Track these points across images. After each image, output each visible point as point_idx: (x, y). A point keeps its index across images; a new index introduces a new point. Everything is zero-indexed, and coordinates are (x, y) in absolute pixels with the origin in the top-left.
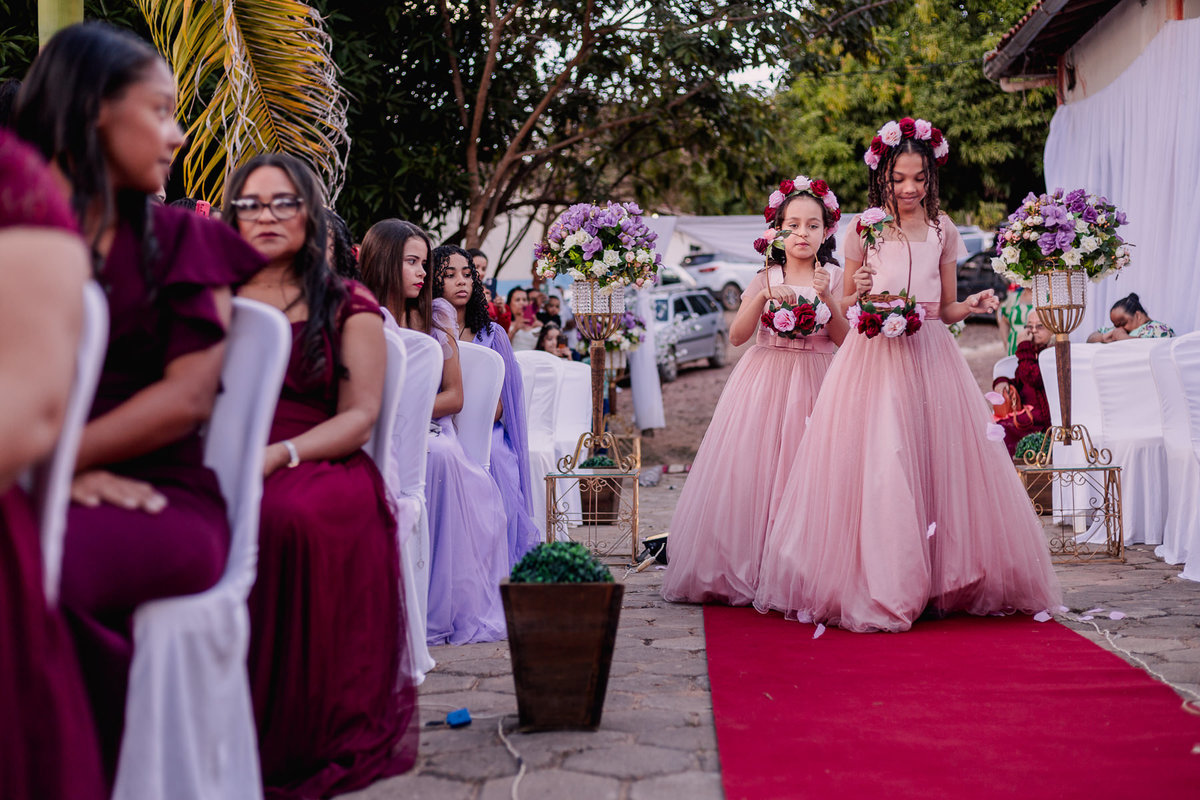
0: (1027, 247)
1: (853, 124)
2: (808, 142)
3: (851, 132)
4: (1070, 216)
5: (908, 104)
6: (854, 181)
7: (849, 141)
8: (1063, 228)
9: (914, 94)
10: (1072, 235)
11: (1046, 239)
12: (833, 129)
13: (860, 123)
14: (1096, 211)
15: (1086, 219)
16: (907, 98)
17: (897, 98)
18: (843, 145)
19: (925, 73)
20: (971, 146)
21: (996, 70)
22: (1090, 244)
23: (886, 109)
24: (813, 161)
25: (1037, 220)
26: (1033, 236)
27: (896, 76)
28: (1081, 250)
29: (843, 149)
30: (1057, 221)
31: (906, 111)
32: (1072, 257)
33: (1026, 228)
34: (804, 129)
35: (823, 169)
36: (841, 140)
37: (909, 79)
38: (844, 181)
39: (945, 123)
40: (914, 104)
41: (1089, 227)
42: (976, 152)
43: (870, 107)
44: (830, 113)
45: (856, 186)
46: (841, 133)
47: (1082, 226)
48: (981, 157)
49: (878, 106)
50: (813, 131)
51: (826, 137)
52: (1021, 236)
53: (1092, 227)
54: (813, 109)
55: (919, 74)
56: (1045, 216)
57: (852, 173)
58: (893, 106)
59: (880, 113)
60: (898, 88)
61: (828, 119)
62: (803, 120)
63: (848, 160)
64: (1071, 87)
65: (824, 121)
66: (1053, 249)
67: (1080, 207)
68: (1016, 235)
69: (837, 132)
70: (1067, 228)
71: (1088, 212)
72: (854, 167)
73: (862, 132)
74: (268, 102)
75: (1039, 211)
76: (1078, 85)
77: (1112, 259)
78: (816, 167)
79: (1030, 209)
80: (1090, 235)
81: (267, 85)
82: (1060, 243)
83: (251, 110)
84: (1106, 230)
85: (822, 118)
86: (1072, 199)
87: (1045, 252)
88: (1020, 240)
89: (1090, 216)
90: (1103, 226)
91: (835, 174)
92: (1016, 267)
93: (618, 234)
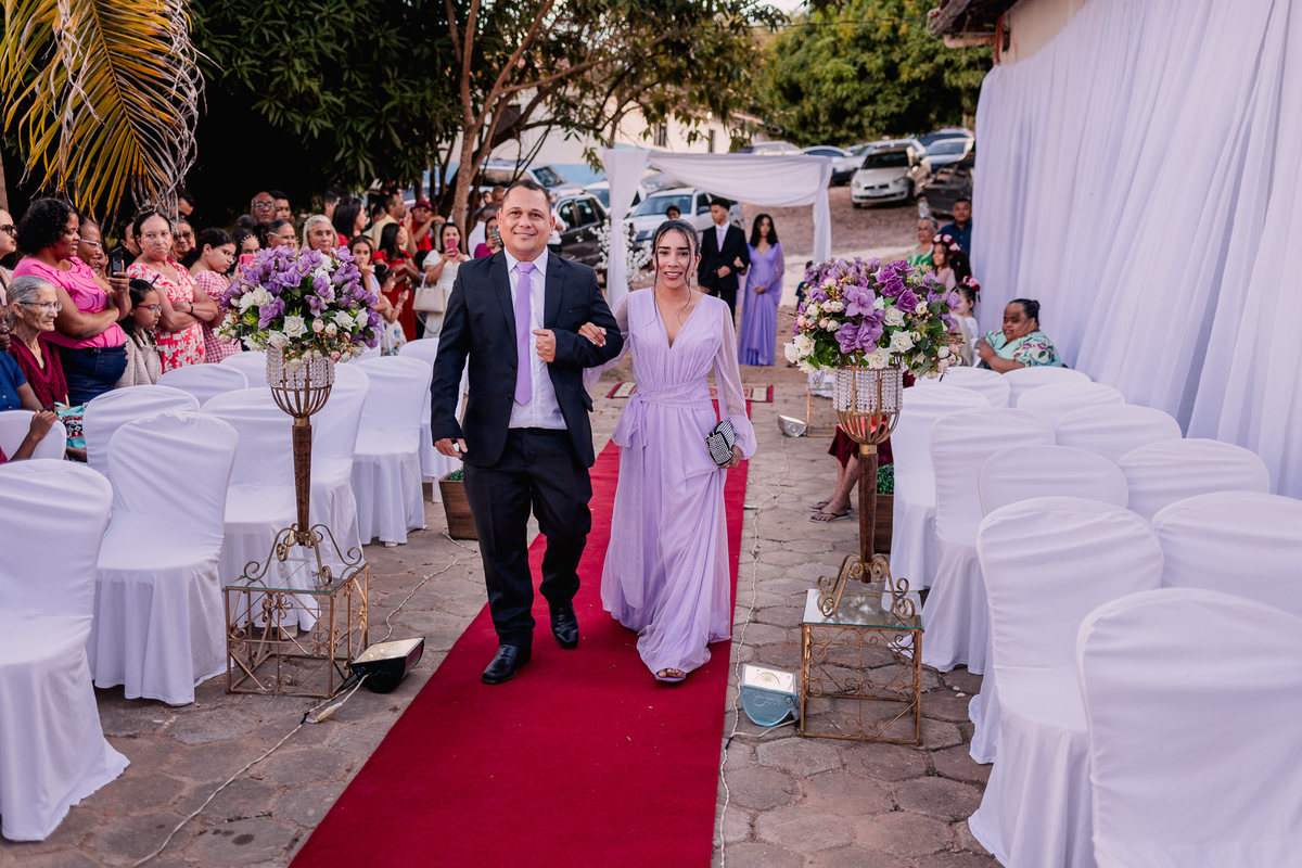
0: (824, 339)
1: (859, 50)
2: (821, 63)
3: (857, 56)
4: (879, 303)
5: (903, 35)
6: (857, 98)
7: (855, 64)
8: (867, 320)
9: (909, 26)
10: (879, 330)
11: (847, 332)
12: (843, 53)
13: (864, 49)
14: (915, 296)
15: (901, 307)
16: (903, 29)
17: (895, 29)
18: (850, 67)
19: (919, 8)
20: (952, 72)
21: (939, 26)
22: (902, 341)
23: (884, 38)
24: (825, 80)
25: (836, 306)
26: (832, 325)
27: (895, 10)
28: (891, 349)
29: (849, 70)
30: (861, 310)
31: (902, 40)
32: (878, 358)
33: (823, 314)
34: (820, 52)
35: (832, 87)
36: (848, 63)
37: (906, 13)
38: (848, 97)
39: (932, 52)
40: (908, 34)
41: (905, 318)
42: (957, 78)
43: (872, 36)
44: (840, 40)
45: (858, 101)
46: (848, 57)
47: (895, 316)
48: (960, 83)
49: (878, 36)
50: (826, 53)
51: (836, 60)
52: (818, 321)
53: (910, 317)
54: (828, 35)
55: (914, 10)
56: (847, 302)
57: (855, 91)
58: (891, 35)
59: (880, 42)
60: (897, 21)
61: (839, 45)
62: (819, 44)
63: (853, 79)
64: (1006, 48)
65: (836, 46)
66: (853, 348)
67: (896, 288)
68: (810, 322)
69: (845, 56)
70: (874, 320)
71: (904, 298)
72: (856, 85)
73: (865, 57)
74: (114, 66)
75: (842, 291)
76: (1012, 48)
77: (933, 359)
78: (827, 84)
79: (830, 288)
80: (904, 329)
81: (113, 47)
82: (861, 342)
83: (94, 75)
84: (929, 320)
85: (834, 43)
86: (886, 276)
87: (843, 349)
88: (815, 329)
89: (906, 304)
90: (923, 317)
91: (842, 91)
92: (811, 361)
93: (303, 295)
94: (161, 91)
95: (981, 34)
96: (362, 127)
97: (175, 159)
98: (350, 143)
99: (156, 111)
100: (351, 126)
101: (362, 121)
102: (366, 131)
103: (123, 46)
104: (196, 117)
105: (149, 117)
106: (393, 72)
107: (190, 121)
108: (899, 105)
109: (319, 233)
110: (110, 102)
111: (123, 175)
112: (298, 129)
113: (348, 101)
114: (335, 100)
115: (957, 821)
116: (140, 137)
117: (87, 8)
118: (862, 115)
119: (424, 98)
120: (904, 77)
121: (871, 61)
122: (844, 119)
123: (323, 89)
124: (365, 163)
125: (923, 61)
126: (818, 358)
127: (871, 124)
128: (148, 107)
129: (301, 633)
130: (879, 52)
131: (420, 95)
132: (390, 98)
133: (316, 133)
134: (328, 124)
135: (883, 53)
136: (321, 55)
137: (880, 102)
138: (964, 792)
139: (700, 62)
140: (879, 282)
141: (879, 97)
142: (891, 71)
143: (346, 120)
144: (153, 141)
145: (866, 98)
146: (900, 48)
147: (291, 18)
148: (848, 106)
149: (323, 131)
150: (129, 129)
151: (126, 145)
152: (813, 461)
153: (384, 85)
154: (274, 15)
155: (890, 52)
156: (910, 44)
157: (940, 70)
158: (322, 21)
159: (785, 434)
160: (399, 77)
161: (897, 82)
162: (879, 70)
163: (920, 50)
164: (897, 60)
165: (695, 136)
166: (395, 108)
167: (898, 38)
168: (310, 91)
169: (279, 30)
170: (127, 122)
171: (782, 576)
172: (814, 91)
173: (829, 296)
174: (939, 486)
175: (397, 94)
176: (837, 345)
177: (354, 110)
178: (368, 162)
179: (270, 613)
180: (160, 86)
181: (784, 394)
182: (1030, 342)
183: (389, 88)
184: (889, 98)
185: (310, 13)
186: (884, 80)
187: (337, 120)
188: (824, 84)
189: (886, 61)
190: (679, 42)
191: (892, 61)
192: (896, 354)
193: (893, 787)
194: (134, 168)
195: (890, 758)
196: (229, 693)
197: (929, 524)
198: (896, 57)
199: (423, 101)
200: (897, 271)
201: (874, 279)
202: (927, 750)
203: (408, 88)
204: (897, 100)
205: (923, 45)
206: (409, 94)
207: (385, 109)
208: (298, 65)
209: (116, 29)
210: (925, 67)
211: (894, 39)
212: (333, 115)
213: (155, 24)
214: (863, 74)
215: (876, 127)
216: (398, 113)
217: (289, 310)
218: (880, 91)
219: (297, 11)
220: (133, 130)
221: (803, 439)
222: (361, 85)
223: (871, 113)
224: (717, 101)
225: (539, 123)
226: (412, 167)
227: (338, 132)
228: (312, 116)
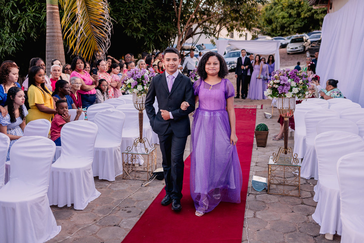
0: (274, 90)
1: (289, 9)
2: (278, 13)
3: (288, 11)
4: (289, 80)
5: (302, 4)
6: (288, 23)
7: (288, 13)
8: (286, 85)
10: (289, 88)
11: (280, 88)
12: (284, 10)
13: (291, 9)
14: (299, 78)
15: (295, 81)
20: (317, 15)
21: (311, 3)
22: (295, 90)
23: (297, 5)
24: (279, 18)
25: (278, 81)
26: (277, 86)
28: (292, 92)
29: (286, 15)
30: (284, 82)
31: (302, 6)
32: (289, 95)
33: (274, 83)
35: (281, 20)
36: (286, 13)
38: (286, 23)
39: (311, 9)
40: (304, 4)
41: (296, 84)
42: (318, 16)
43: (293, 5)
44: (284, 6)
45: (289, 24)
46: (286, 11)
47: (293, 84)
48: (319, 18)
50: (279, 10)
51: (282, 12)
52: (273, 85)
53: (298, 84)
54: (280, 5)
56: (281, 80)
57: (288, 21)
58: (299, 5)
59: (295, 6)
61: (283, 8)
62: (277, 8)
63: (287, 18)
64: (331, 8)
65: (282, 8)
66: (282, 92)
67: (294, 76)
68: (271, 86)
69: (285, 11)
70: (288, 85)
71: (296, 79)
72: (288, 19)
73: (291, 11)
74: (90, 22)
75: (279, 77)
76: (332, 8)
77: (304, 95)
78: (280, 19)
79: (276, 77)
80: (296, 87)
81: (90, 18)
82: (284, 91)
83: (86, 25)
84: (303, 85)
85: (282, 7)
86: (291, 73)
87: (280, 92)
88: (272, 87)
89: (297, 81)
90: (301, 84)
91: (284, 21)
92: (271, 96)
93: (142, 80)
94: (102, 29)
95: (324, 4)
96: (152, 36)
97: (105, 46)
98: (148, 40)
99: (101, 34)
100: (149, 35)
101: (152, 34)
102: (152, 37)
103: (93, 18)
104: (110, 35)
105: (99, 35)
106: (160, 21)
107: (109, 36)
108: (301, 25)
109: (142, 64)
110: (89, 32)
111: (93, 50)
112: (135, 37)
113: (148, 29)
114: (145, 29)
115: (309, 215)
116: (97, 40)
117: (84, 8)
118: (290, 28)
119: (168, 28)
120: (302, 16)
121: (293, 12)
122: (284, 29)
123: (141, 26)
124: (152, 45)
125: (308, 12)
126: (273, 95)
127: (292, 30)
128: (99, 33)
129: (140, 165)
130: (295, 9)
131: (167, 27)
132: (159, 28)
133: (140, 38)
134: (143, 35)
135: (296, 9)
136: (142, 17)
137: (295, 24)
138: (311, 209)
139: (243, 15)
140: (289, 75)
141: (295, 22)
142: (299, 15)
143: (147, 34)
144: (100, 41)
145: (291, 23)
146: (301, 8)
147: (133, 7)
148: (286, 25)
149: (141, 37)
150: (94, 39)
151: (93, 43)
152: (274, 125)
153: (157, 24)
154: (129, 7)
155: (298, 9)
156: (304, 7)
157: (313, 14)
158: (141, 8)
159: (266, 118)
160: (161, 22)
161: (300, 18)
162: (295, 14)
163: (307, 9)
164: (300, 11)
165: (242, 35)
166: (160, 31)
167: (301, 5)
168: (138, 27)
169: (130, 11)
170: (93, 37)
171: (264, 155)
172: (276, 21)
173: (276, 79)
174: (307, 130)
175: (161, 27)
176: (278, 92)
177: (149, 31)
178: (153, 45)
179: (133, 160)
180: (102, 27)
181: (266, 107)
182: (334, 91)
183: (159, 25)
184: (298, 23)
185: (138, 6)
186: (297, 17)
187: (145, 34)
188: (279, 19)
189: (297, 12)
190: (237, 10)
191: (299, 12)
192: (294, 94)
193: (292, 207)
194: (95, 48)
195: (291, 200)
196: (123, 179)
197: (304, 141)
198: (300, 10)
199: (168, 29)
200: (294, 72)
201: (288, 74)
202: (302, 198)
203: (163, 25)
204: (300, 23)
205: (308, 7)
206: (164, 27)
207: (158, 31)
208: (135, 20)
209: (91, 13)
210: (309, 13)
211: (300, 6)
212: (144, 33)
213: (101, 11)
214: (290, 16)
215: (294, 31)
216: (161, 32)
217: (139, 83)
218: (295, 21)
219: (135, 5)
220: (95, 39)
221: (271, 119)
222: (151, 24)
223: (293, 27)
224: (248, 25)
225: (198, 33)
226: (164, 46)
227: (145, 37)
228: (139, 33)
